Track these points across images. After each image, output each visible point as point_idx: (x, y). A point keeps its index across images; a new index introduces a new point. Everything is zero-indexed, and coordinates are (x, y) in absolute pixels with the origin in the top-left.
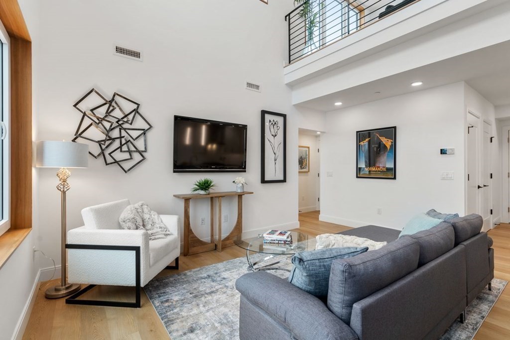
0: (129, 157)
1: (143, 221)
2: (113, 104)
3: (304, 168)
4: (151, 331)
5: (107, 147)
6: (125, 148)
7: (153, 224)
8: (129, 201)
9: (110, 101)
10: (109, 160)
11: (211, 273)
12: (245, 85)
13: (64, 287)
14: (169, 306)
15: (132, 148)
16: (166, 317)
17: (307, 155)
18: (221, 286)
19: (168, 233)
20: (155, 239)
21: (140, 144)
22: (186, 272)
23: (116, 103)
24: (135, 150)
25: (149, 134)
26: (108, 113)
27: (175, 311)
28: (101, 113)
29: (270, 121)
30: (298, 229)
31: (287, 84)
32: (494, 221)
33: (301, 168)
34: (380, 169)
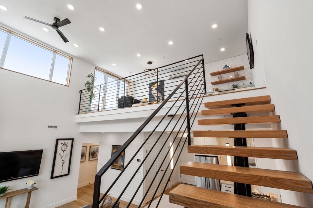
3: (95, 157)
29: (62, 143)
30: (75, 201)
31: (76, 123)
32: (172, 184)
33: (93, 158)
34: (119, 165)
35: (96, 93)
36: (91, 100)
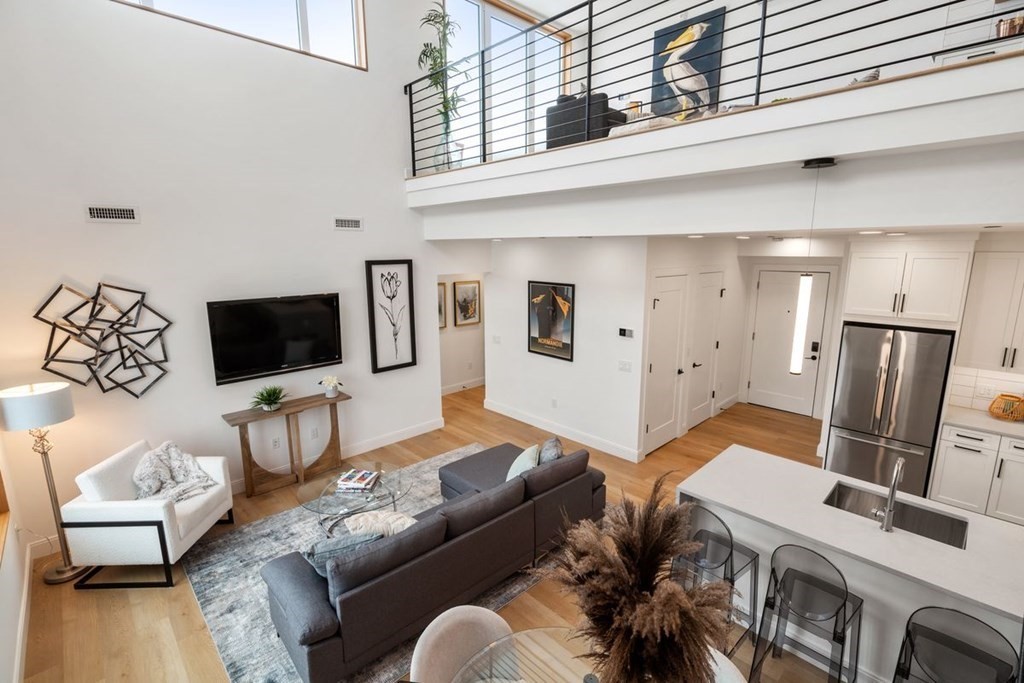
0: (140, 374)
1: (171, 471)
2: (100, 300)
3: (470, 317)
4: (184, 614)
5: (101, 366)
6: (130, 362)
7: (187, 473)
8: (147, 442)
9: (93, 298)
10: (107, 384)
11: (278, 526)
12: (333, 224)
13: (68, 568)
14: (209, 582)
15: (143, 360)
16: (204, 597)
17: (475, 295)
18: (283, 547)
19: (210, 482)
20: (189, 497)
21: (156, 352)
22: (244, 527)
23: (104, 298)
24: (147, 362)
25: (169, 335)
26: (93, 316)
27: (217, 587)
28: (82, 317)
29: (382, 275)
30: (440, 430)
31: (412, 208)
32: (719, 405)
33: (465, 317)
34: (554, 344)
35: (460, 92)
36: (447, 122)
